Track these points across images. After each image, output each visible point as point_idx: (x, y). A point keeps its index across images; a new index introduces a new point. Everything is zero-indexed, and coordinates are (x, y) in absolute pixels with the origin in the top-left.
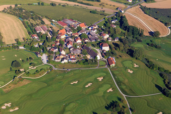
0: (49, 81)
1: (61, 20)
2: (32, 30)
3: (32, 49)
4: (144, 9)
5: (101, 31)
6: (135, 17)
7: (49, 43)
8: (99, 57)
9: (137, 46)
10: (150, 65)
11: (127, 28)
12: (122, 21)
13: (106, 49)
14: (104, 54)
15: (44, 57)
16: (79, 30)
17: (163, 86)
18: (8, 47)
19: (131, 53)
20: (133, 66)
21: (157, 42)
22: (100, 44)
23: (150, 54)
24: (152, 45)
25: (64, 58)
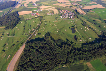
0: (62, 21)
1: (65, 10)
2: (59, 12)
3: (59, 15)
4: (81, 9)
5: (72, 13)
6: (79, 10)
7: (62, 14)
8: (71, 18)
9: (79, 16)
10: (81, 20)
11: (77, 12)
12: (76, 11)
13: (73, 16)
14: (72, 17)
15: (61, 17)
16: (68, 12)
17: (83, 24)
18: (55, 15)
19: (78, 17)
20: (78, 20)
21: (83, 15)
22: (72, 15)
23: (81, 18)
24: (82, 16)
25: (65, 17)
